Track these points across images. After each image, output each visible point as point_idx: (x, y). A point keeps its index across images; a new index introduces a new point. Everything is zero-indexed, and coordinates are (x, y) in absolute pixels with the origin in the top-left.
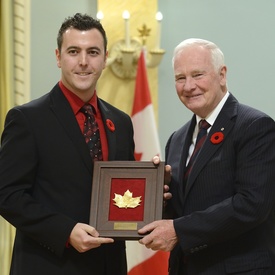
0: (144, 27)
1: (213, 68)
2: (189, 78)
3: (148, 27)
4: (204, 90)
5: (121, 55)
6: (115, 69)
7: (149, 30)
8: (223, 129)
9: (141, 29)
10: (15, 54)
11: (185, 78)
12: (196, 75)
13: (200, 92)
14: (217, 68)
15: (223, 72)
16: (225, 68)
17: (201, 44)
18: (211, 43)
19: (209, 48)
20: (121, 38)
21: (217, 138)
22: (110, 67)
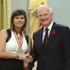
0: (43, 2)
1: (50, 13)
2: (43, 16)
3: (44, 2)
4: (48, 19)
5: (36, 10)
6: (34, 14)
7: (44, 3)
8: (54, 30)
9: (42, 3)
10: (7, 10)
11: (42, 16)
12: (45, 15)
13: (47, 19)
14: (51, 13)
15: (52, 14)
16: (53, 13)
17: (46, 6)
18: (49, 6)
19: (48, 7)
20: (36, 5)
21: (53, 33)
22: (33, 14)
